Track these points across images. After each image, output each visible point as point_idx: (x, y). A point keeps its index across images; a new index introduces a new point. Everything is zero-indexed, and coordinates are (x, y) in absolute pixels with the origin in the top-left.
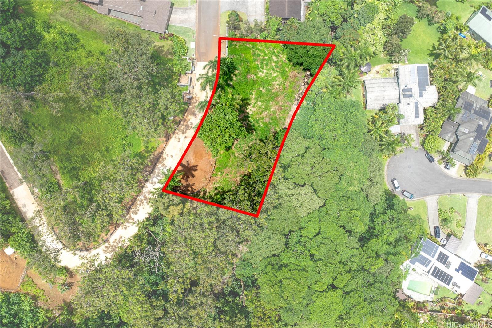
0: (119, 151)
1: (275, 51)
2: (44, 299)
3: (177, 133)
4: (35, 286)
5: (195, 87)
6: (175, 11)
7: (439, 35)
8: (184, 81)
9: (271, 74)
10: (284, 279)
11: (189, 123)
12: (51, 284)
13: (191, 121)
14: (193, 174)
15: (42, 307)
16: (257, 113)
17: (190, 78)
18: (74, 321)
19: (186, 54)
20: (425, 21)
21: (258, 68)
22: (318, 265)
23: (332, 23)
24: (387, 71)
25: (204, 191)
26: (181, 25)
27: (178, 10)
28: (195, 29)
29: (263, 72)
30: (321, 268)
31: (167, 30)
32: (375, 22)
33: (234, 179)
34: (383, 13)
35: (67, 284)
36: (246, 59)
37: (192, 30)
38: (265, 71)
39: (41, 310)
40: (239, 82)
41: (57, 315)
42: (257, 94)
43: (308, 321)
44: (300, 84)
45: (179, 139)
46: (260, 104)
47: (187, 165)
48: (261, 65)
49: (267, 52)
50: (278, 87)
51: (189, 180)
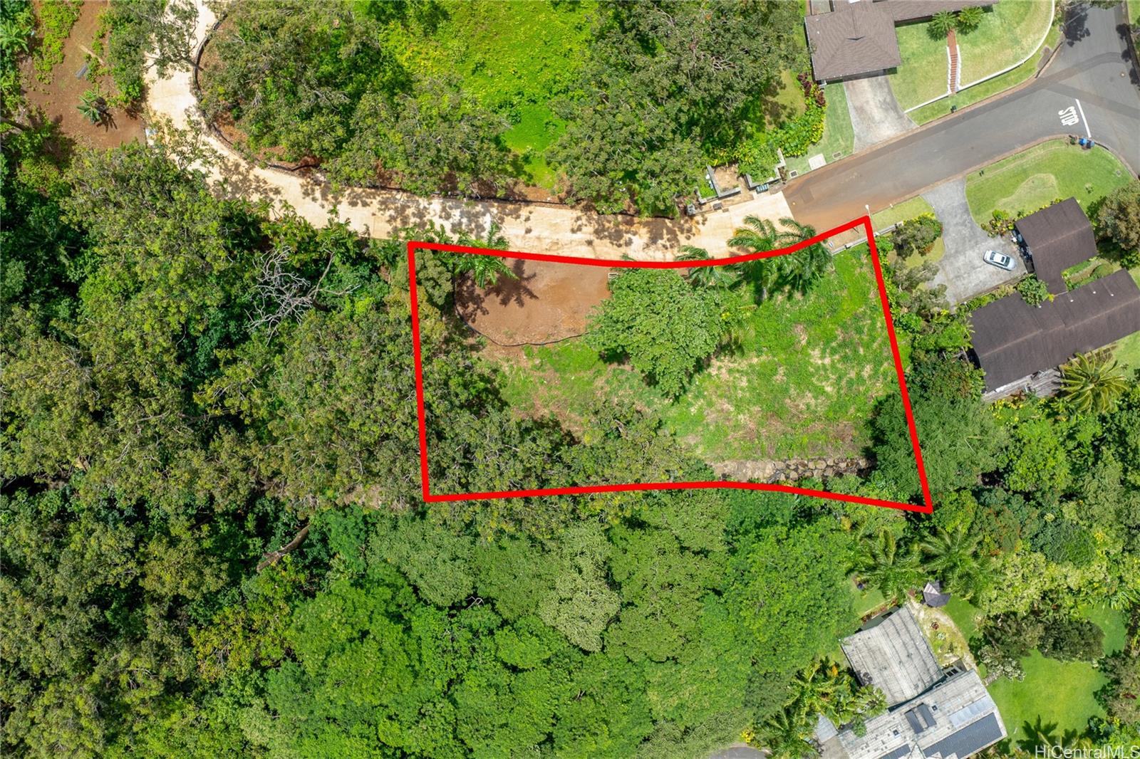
0: (488, 95)
1: (886, 364)
2: (43, 71)
3: (589, 219)
4: (65, 34)
5: (720, 211)
6: (880, 84)
7: (1081, 729)
8: (724, 179)
9: (827, 378)
10: (374, 638)
11: (627, 236)
12: (89, 71)
13: (634, 238)
14: (509, 300)
15: (22, 75)
16: (718, 387)
17: (737, 190)
18: (20, 167)
19: (789, 155)
20: (1099, 681)
21: (827, 343)
22: (439, 706)
23: (1009, 469)
24: (947, 646)
25: (480, 343)
26: (853, 114)
27: (886, 90)
28: (857, 149)
29: (822, 358)
30: (437, 715)
31: (828, 83)
32: (1055, 570)
33: (538, 403)
34: (1082, 579)
35: (104, 112)
36: (838, 304)
37: (852, 143)
38: (827, 361)
39: (12, 74)
40: (775, 312)
41: (17, 119)
42: (763, 365)
43: (295, 739)
44: (827, 454)
45: (579, 229)
46: (744, 384)
47: (525, 276)
48: (840, 346)
49: (875, 345)
50: (802, 406)
51: (493, 295)
